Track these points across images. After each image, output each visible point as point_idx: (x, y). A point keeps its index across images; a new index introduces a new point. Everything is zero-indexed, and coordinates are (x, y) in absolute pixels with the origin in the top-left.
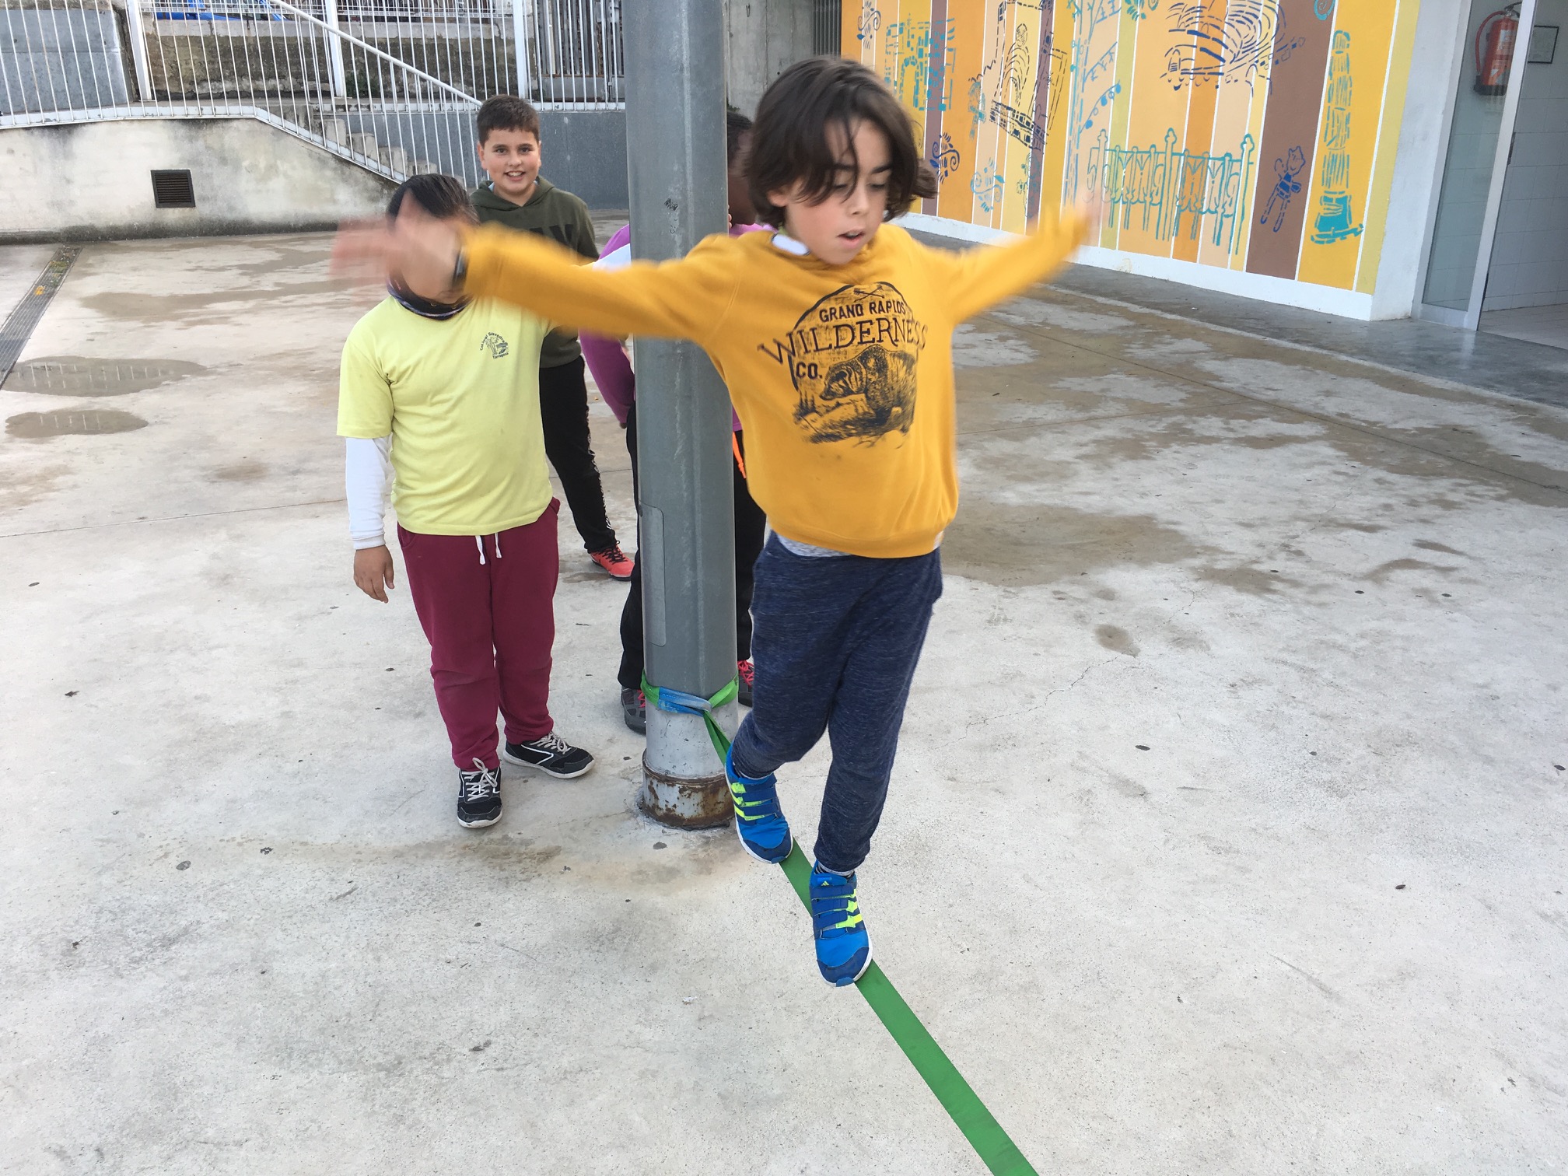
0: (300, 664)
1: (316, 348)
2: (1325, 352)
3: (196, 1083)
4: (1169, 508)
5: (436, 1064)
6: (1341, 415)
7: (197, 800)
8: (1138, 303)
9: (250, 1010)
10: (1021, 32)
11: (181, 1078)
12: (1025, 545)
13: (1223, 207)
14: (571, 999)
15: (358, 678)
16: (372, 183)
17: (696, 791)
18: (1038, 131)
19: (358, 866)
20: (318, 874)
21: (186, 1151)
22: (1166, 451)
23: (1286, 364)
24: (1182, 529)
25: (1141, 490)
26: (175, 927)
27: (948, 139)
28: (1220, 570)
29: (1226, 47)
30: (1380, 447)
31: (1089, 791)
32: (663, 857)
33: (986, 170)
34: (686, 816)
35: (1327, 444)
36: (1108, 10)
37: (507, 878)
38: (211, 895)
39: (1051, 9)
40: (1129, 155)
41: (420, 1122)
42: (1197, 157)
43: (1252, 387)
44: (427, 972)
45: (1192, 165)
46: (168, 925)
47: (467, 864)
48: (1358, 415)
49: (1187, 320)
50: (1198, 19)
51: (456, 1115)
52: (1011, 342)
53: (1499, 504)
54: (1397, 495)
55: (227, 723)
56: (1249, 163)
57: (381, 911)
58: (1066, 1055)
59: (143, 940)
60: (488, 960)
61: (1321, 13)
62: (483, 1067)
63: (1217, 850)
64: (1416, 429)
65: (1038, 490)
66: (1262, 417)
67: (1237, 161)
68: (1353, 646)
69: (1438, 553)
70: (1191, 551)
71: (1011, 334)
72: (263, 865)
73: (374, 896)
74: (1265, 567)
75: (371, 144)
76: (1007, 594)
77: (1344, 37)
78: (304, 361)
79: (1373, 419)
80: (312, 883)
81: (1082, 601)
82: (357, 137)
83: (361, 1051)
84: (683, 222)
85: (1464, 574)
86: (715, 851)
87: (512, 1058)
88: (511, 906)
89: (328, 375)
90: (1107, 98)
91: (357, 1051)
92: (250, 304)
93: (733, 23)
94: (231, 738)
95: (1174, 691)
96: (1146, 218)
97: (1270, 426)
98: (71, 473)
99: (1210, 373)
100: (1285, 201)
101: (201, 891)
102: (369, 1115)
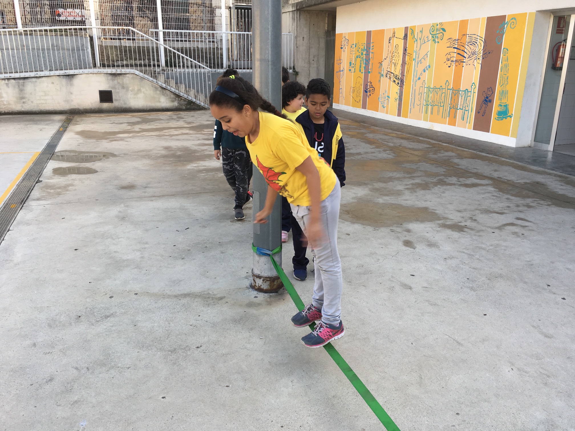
1: (153, 149)
2: (497, 157)
3: (115, 353)
4: (433, 205)
5: (185, 351)
6: (499, 177)
7: (115, 280)
8: (434, 140)
9: (131, 335)
10: (397, 47)
11: (111, 351)
12: (383, 215)
13: (465, 107)
14: (226, 336)
15: (164, 248)
16: (172, 96)
17: (267, 280)
18: (402, 81)
19: (164, 299)
20: (152, 301)
21: (112, 369)
22: (436, 188)
23: (482, 161)
24: (436, 211)
25: (425, 199)
26: (109, 313)
27: (371, 83)
28: (448, 224)
29: (466, 53)
30: (510, 188)
31: (393, 287)
32: (256, 300)
33: (384, 94)
34: (265, 289)
35: (492, 187)
36: (426, 40)
37: (208, 304)
38: (119, 305)
39: (407, 40)
40: (433, 89)
41: (180, 364)
42: (456, 90)
43: (469, 168)
44: (184, 327)
45: (454, 93)
46: (107, 312)
47: (196, 300)
48: (504, 178)
49: (450, 145)
50: (457, 44)
51: (191, 364)
52: (388, 152)
53: (548, 207)
54: (512, 203)
55: (124, 259)
56: (474, 93)
57: (170, 311)
58: (374, 356)
59: (100, 316)
60: (202, 325)
61: (499, 42)
62: (200, 352)
63: (432, 305)
64: (524, 183)
65: (390, 199)
66: (471, 178)
67: (470, 92)
68: (488, 248)
69: (523, 222)
70: (439, 219)
71: (388, 149)
72: (135, 298)
73: (168, 307)
74: (463, 224)
75: (173, 82)
76: (375, 230)
77: (506, 50)
78: (148, 153)
79: (509, 179)
80: (150, 303)
81: (399, 232)
82: (168, 80)
85: (530, 228)
86: (272, 299)
87: (208, 350)
88: (209, 311)
89: (157, 158)
90: (426, 70)
91: (162, 347)
92: (131, 135)
93: (298, 43)
94: (125, 263)
95: (426, 260)
96: (438, 111)
97: (473, 180)
98: (73, 186)
99: (455, 163)
100: (486, 106)
101: (116, 304)
102: (166, 363)
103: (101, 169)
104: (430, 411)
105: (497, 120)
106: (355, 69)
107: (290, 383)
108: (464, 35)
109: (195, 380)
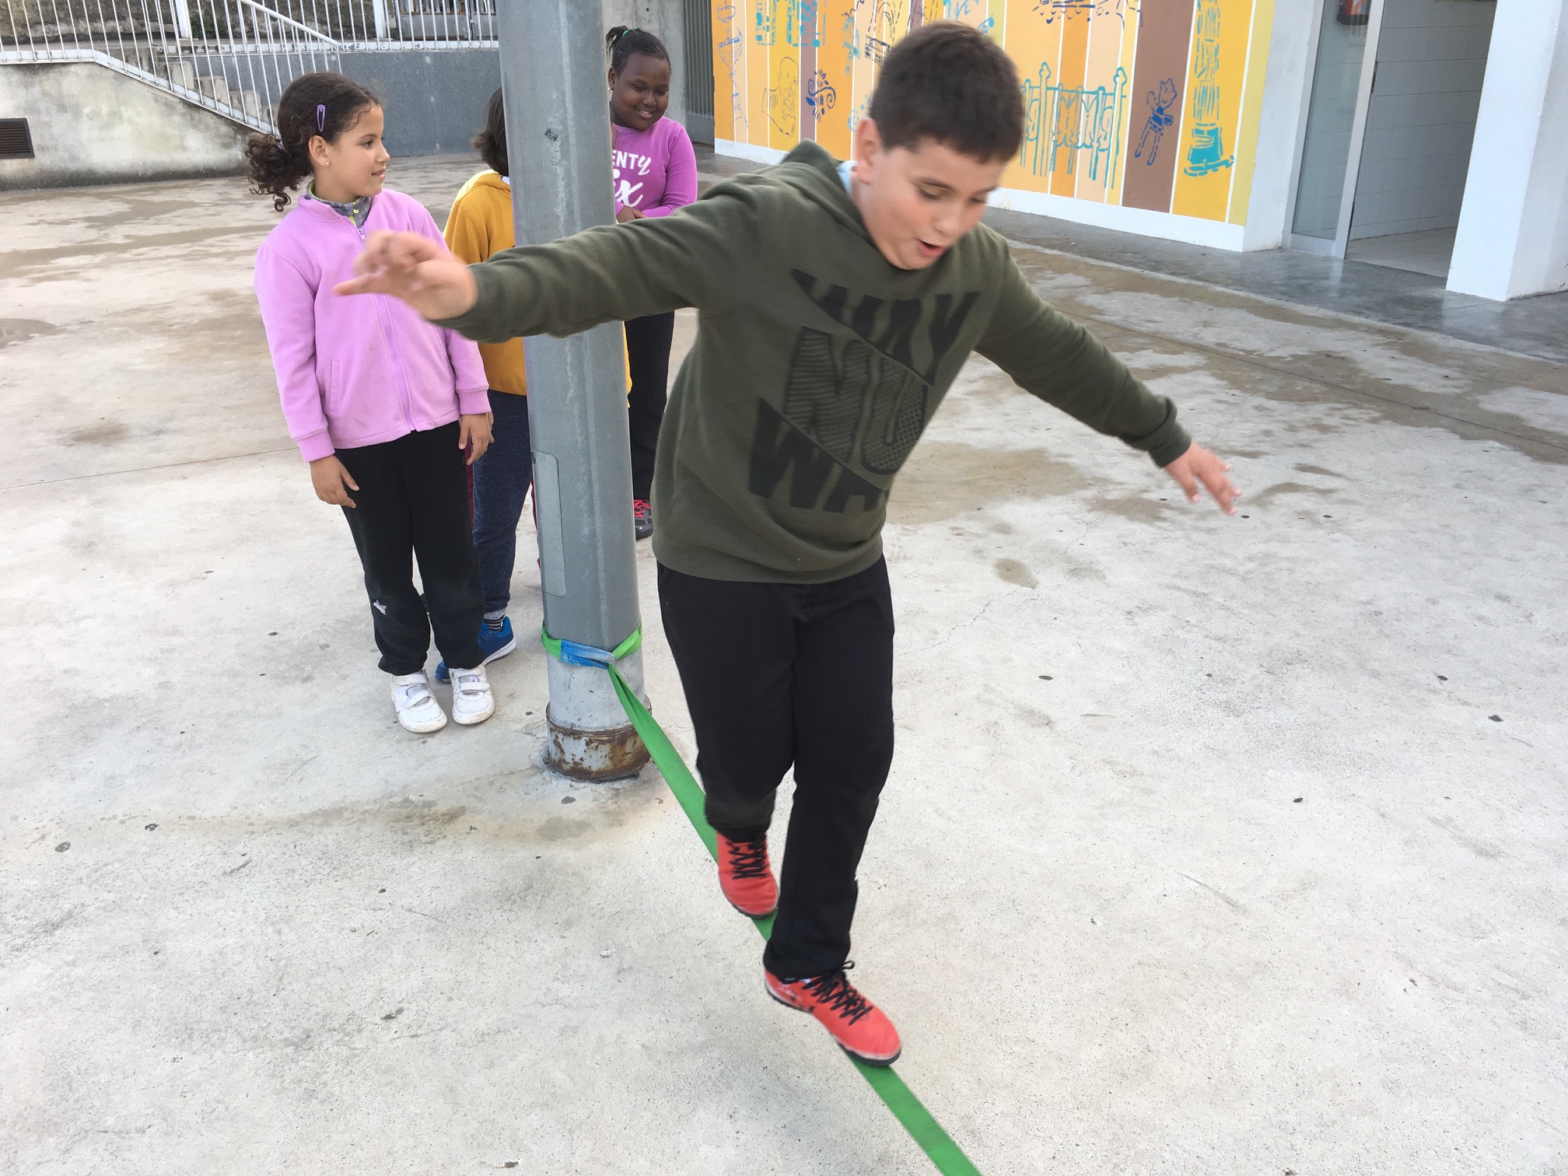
0: (175, 632)
1: (174, 301)
2: (1201, 283)
3: (91, 1071)
4: (1060, 441)
5: (348, 1035)
6: (1219, 344)
7: (73, 779)
8: (1019, 239)
9: (144, 992)
11: (75, 1068)
13: (1098, 141)
14: (485, 960)
15: (239, 644)
16: (224, 129)
17: (603, 742)
19: (253, 837)
20: (209, 849)
21: (84, 1143)
23: (1164, 295)
24: (1072, 461)
25: (1032, 423)
26: (58, 911)
27: (824, 76)
28: (1111, 500)
30: (1258, 375)
31: (996, 723)
32: (570, 812)
34: (594, 769)
35: (1208, 373)
37: (410, 841)
38: (95, 876)
41: (333, 1095)
42: (1072, 91)
43: (1133, 320)
44: (332, 942)
45: (1067, 99)
46: (49, 909)
47: (367, 830)
48: (1235, 344)
49: (1067, 255)
51: (371, 1086)
53: (1373, 426)
54: (1276, 421)
55: (101, 697)
56: (1122, 97)
57: (279, 883)
58: (986, 982)
59: (25, 927)
60: (396, 926)
62: (397, 1035)
63: (1122, 774)
64: (1292, 356)
66: (1144, 349)
67: (1111, 94)
68: (1241, 570)
69: (1319, 476)
70: (1083, 483)
72: (150, 843)
73: (270, 867)
74: (1154, 496)
75: (221, 87)
76: (905, 532)
78: (159, 315)
79: (1249, 349)
80: (203, 858)
81: (979, 536)
82: (206, 80)
83: (266, 1027)
84: (565, 153)
85: (1343, 495)
86: (625, 803)
87: (426, 1023)
88: (417, 870)
89: (187, 330)
91: (261, 1028)
92: (99, 258)
94: (106, 713)
95: (1073, 621)
97: (1149, 357)
99: (1092, 307)
100: (1158, 134)
101: (82, 872)
102: (279, 1093)
105: (1189, 174)
106: (773, 34)
107: (727, 1124)
109: (389, 1153)
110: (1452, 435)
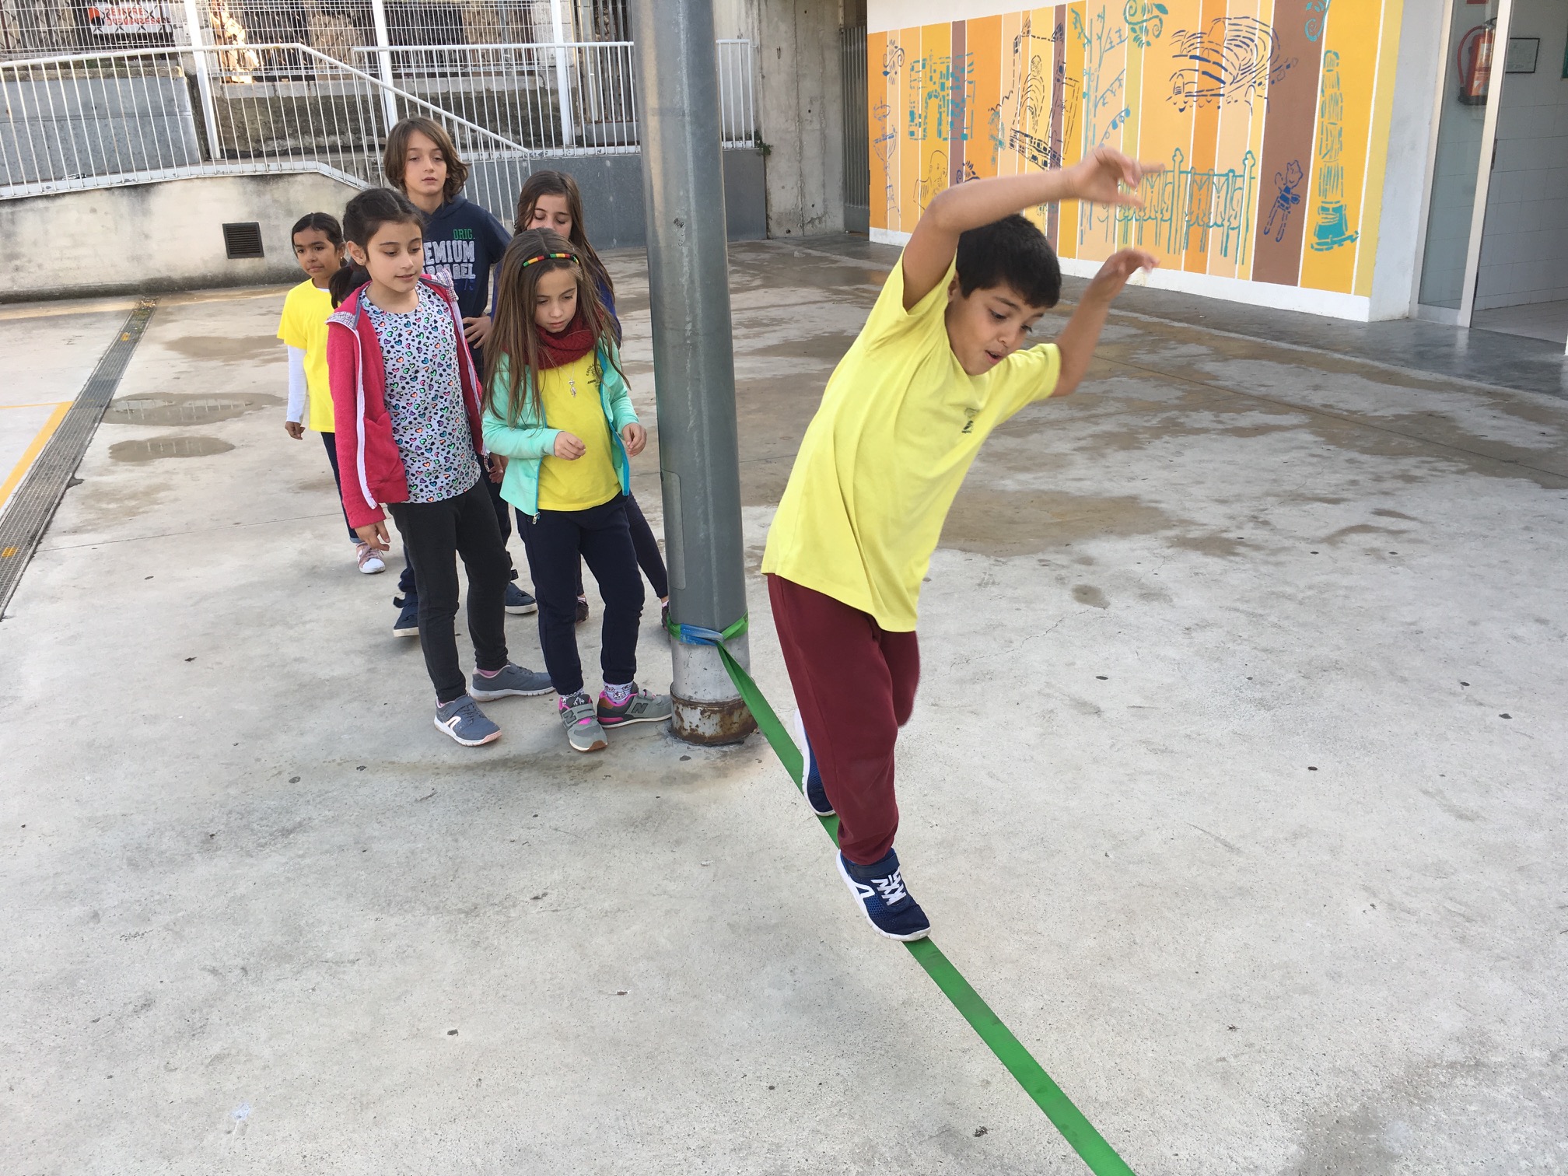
2: (1320, 351)
3: (316, 924)
4: (1154, 489)
5: (503, 908)
6: (1325, 406)
7: (302, 734)
8: (1150, 314)
9: (355, 876)
10: (1036, 63)
11: (304, 921)
12: (1017, 523)
13: (1229, 220)
14: (611, 864)
17: (714, 712)
18: (1054, 156)
19: (438, 777)
20: (404, 784)
21: (311, 968)
22: (1157, 442)
23: (1282, 363)
25: (1130, 475)
26: (291, 822)
27: (971, 167)
28: (1192, 538)
29: (1226, 70)
30: (1357, 433)
31: (1052, 711)
32: (686, 766)
34: (707, 734)
35: (1308, 431)
36: (1116, 40)
37: (559, 783)
38: (318, 800)
39: (1063, 41)
41: (492, 945)
42: (1203, 174)
43: (1246, 385)
44: (495, 848)
45: (1199, 182)
46: (285, 820)
47: (525, 774)
48: (1341, 405)
49: (1194, 327)
50: (1198, 45)
51: (521, 940)
53: (1460, 477)
54: (1364, 473)
55: (323, 678)
56: (1251, 178)
57: (457, 808)
58: (1008, 893)
59: (267, 832)
60: (544, 839)
61: (1313, 34)
62: (542, 909)
63: (1155, 751)
64: (1394, 416)
65: (1035, 478)
66: (1250, 410)
67: (1241, 176)
68: (1300, 596)
69: (1393, 519)
70: (1168, 524)
72: (359, 778)
73: (451, 797)
74: (1232, 535)
76: (997, 563)
77: (1334, 57)
79: (1354, 409)
80: (400, 790)
81: (1063, 567)
83: (445, 901)
84: (688, 235)
85: (1413, 536)
86: (731, 762)
87: (564, 903)
88: (562, 803)
90: (1118, 121)
91: (442, 901)
93: (765, 65)
94: (326, 689)
95: (1136, 634)
96: (1157, 235)
97: (1257, 417)
98: (171, 489)
99: (1208, 373)
100: (1286, 213)
101: (309, 797)
102: (453, 942)
103: (243, 441)
104: (1159, 1026)
105: (1317, 249)
106: (925, 130)
107: (789, 977)
108: (1218, 20)
109: (532, 982)
110: (1534, 485)
